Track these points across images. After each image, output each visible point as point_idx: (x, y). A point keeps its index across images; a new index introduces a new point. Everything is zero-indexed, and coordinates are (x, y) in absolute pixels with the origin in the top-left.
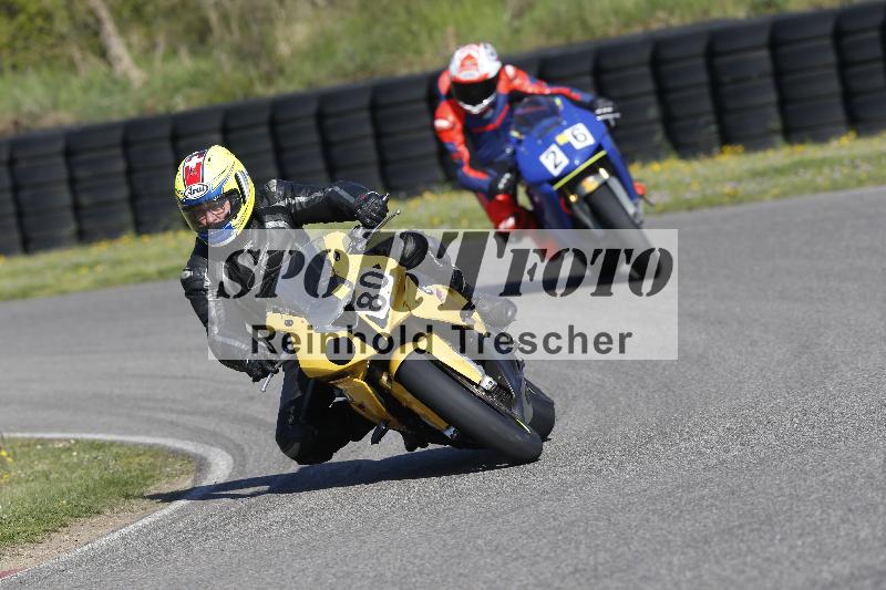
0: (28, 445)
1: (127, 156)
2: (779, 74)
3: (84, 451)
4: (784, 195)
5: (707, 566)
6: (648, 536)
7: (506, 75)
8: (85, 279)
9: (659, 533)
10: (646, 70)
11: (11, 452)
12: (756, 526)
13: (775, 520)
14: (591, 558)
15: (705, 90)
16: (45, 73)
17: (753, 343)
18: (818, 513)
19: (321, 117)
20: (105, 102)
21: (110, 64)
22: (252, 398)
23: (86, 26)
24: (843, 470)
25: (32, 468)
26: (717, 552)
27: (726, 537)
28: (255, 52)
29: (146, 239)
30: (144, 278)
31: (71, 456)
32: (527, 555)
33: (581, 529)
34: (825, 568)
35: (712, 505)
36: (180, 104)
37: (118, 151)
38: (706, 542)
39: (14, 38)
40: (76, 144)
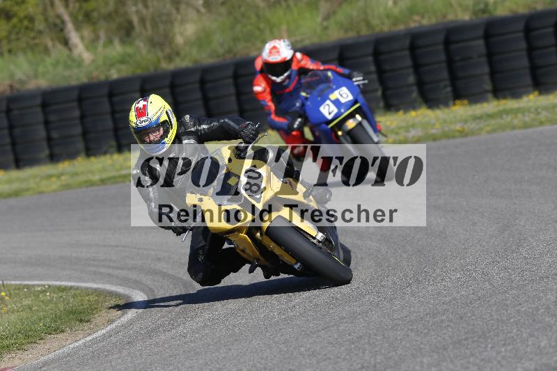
0: (19, 289)
1: (80, 107)
2: (490, 55)
3: (54, 293)
4: (494, 131)
5: (445, 364)
6: (408, 345)
7: (297, 59)
8: (55, 184)
9: (414, 343)
10: (407, 53)
11: (8, 293)
12: (476, 339)
13: (488, 335)
14: (373, 359)
15: (444, 65)
16: (30, 54)
17: (474, 224)
18: (515, 331)
19: (203, 82)
20: (67, 73)
21: (70, 50)
22: (159, 259)
23: (55, 25)
24: (531, 304)
25: (21, 303)
26: (452, 355)
27: (457, 345)
28: (161, 41)
29: (93, 159)
30: (91, 184)
31: (46, 295)
32: (332, 357)
33: (366, 341)
34: (519, 365)
35: (448, 326)
36: (114, 75)
37: (75, 104)
38: (445, 349)
39: (10, 33)
40: (49, 100)
